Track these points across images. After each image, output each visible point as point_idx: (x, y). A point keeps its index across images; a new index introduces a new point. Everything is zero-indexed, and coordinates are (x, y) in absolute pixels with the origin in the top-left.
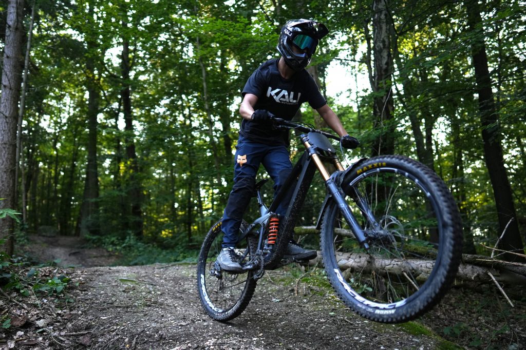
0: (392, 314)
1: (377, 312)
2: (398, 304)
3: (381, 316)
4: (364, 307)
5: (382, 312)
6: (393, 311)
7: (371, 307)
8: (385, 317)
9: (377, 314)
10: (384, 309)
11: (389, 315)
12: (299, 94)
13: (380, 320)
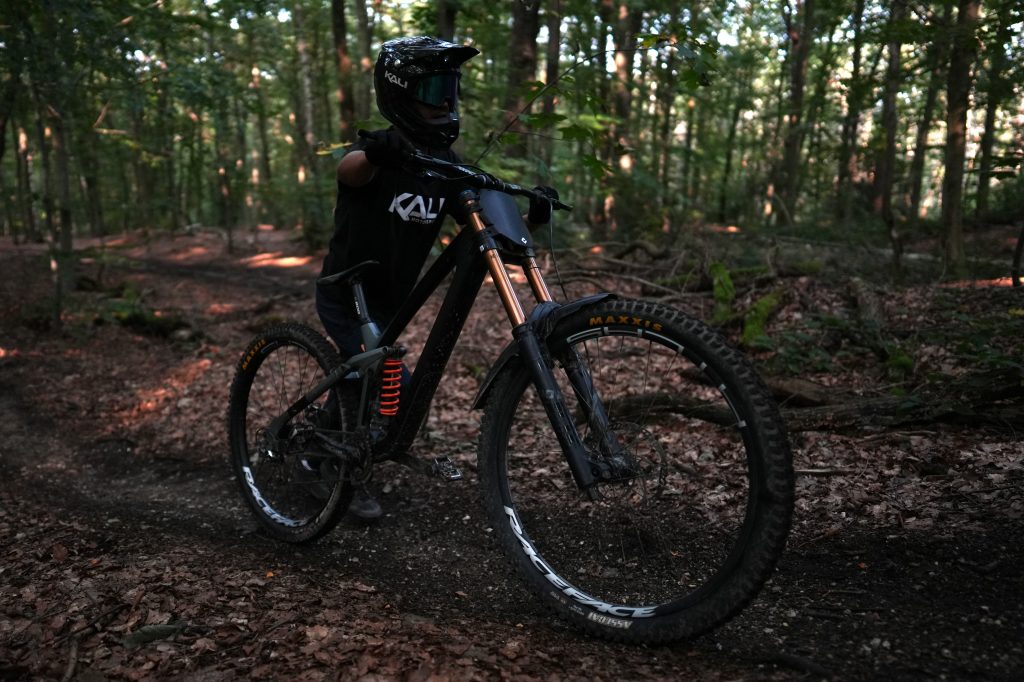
0: (623, 629)
1: (593, 616)
2: (639, 612)
3: (598, 625)
4: (564, 602)
5: (603, 619)
6: (627, 624)
7: (579, 604)
8: (609, 630)
9: (591, 621)
10: (607, 614)
11: (617, 630)
12: (442, 200)
13: (598, 634)
